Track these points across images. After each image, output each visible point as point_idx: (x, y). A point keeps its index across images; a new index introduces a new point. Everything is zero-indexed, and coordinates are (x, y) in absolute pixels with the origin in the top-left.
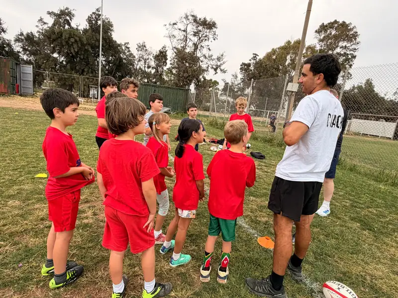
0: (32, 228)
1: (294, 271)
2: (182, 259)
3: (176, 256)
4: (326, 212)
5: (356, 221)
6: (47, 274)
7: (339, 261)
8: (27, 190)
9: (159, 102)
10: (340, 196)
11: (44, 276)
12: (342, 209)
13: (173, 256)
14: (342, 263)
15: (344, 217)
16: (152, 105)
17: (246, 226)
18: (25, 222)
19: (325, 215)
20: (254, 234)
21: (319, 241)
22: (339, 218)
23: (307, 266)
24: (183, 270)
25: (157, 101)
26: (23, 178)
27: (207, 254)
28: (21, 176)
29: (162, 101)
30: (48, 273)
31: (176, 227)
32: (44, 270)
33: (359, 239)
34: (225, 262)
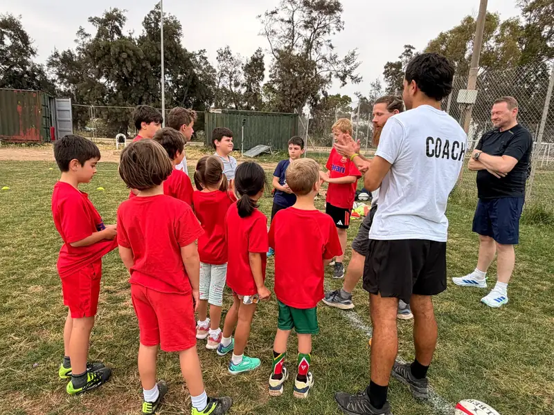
0: (54, 321)
1: (415, 385)
2: (245, 363)
3: (236, 359)
4: (499, 300)
5: (552, 315)
6: (66, 377)
7: (501, 375)
8: (53, 272)
9: (228, 140)
10: (535, 274)
11: (62, 379)
12: (532, 295)
13: (233, 359)
14: (506, 377)
15: (532, 308)
16: (217, 145)
17: (357, 321)
18: (47, 313)
19: (498, 305)
20: (365, 333)
21: (474, 344)
22: (523, 310)
23: (441, 380)
24: (245, 378)
25: (225, 138)
26: (50, 257)
27: (276, 354)
28: (48, 254)
29: (231, 139)
30: (66, 375)
31: (236, 318)
32: (62, 370)
33: (549, 342)
34: (304, 367)
